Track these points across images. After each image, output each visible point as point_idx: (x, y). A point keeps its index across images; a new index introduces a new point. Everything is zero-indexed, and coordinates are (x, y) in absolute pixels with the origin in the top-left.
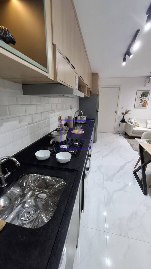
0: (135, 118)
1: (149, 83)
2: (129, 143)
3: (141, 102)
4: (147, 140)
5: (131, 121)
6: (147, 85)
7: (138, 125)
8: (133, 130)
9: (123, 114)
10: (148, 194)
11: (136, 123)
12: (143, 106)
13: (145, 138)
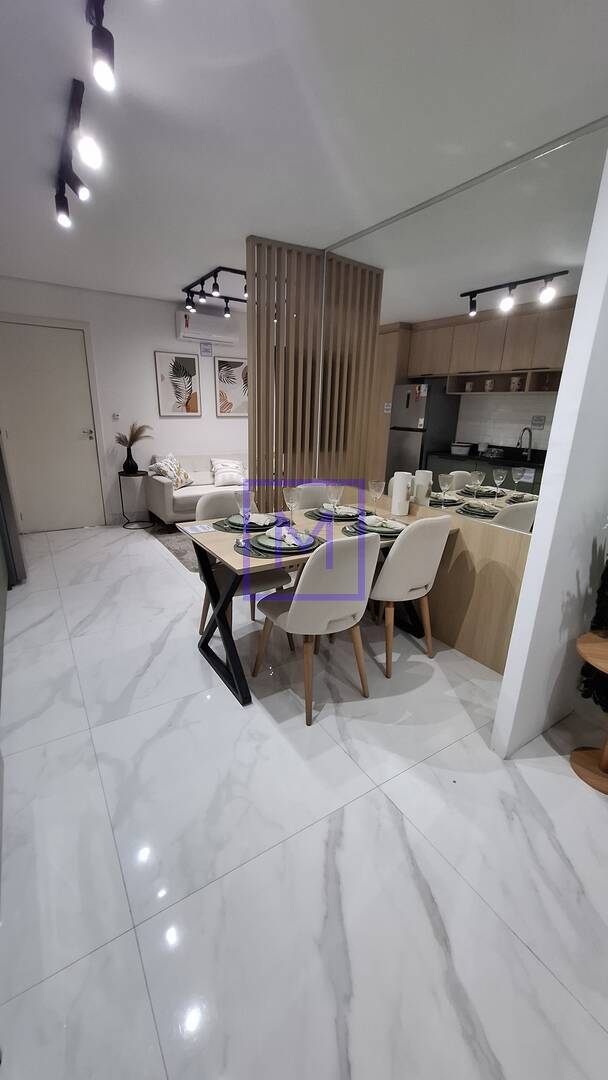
0: (171, 455)
1: (187, 325)
2: (169, 548)
3: (178, 394)
4: (215, 521)
5: (159, 469)
6: (182, 334)
7: (187, 478)
8: (174, 500)
9: (121, 440)
10: (253, 698)
11: (179, 474)
12: (188, 411)
13: (207, 518)
